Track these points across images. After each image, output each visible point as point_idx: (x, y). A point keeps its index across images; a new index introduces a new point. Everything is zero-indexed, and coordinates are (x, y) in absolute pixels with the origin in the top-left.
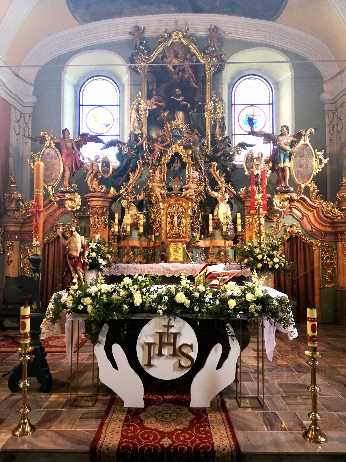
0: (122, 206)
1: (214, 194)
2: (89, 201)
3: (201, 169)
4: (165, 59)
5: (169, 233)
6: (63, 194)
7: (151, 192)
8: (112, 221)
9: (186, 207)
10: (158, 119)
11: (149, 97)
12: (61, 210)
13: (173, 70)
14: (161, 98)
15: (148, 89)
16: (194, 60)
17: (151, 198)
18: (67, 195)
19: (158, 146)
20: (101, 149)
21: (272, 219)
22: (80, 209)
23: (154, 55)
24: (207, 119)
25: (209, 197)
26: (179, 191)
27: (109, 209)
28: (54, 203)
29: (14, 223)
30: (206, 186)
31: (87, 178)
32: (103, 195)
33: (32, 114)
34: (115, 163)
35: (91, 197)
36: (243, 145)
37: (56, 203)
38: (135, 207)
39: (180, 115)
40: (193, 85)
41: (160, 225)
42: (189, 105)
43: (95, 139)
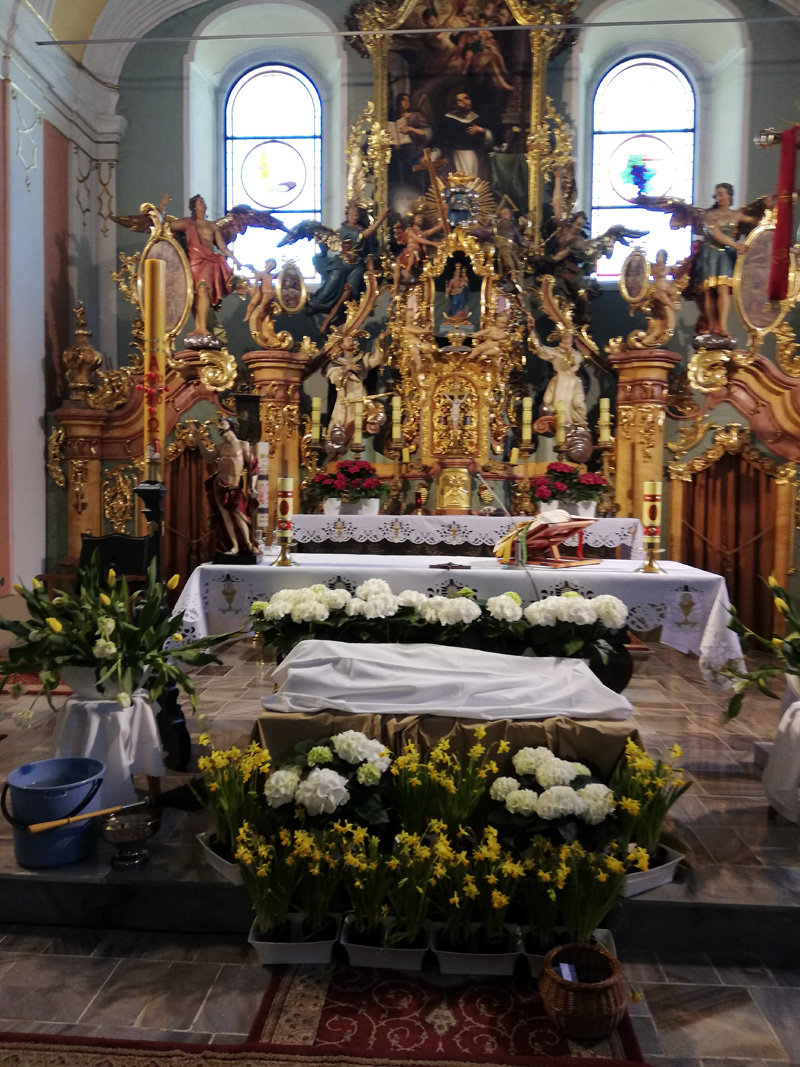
0: (329, 381)
1: (547, 354)
2: (253, 370)
3: (515, 291)
4: (433, 18)
5: (439, 444)
6: (194, 353)
7: (396, 348)
8: (308, 418)
9: (479, 384)
10: (415, 168)
11: (393, 115)
12: (192, 390)
13: (451, 45)
14: (422, 119)
15: (390, 93)
16: (504, 20)
17: (396, 363)
18: (203, 356)
19: (414, 235)
20: (279, 246)
21: (681, 414)
22: (234, 388)
23: (406, 7)
24: (533, 169)
25: (534, 359)
26: (464, 344)
27: (300, 388)
28: (174, 374)
29: (88, 418)
30: (526, 334)
31: (248, 314)
32: (287, 354)
33: (117, 161)
34: (312, 278)
35: (258, 359)
36: (618, 234)
37: (178, 374)
38: (360, 384)
39: (467, 159)
40: (499, 82)
41: (418, 425)
42: (489, 134)
43: (266, 220)
